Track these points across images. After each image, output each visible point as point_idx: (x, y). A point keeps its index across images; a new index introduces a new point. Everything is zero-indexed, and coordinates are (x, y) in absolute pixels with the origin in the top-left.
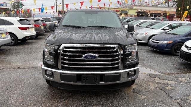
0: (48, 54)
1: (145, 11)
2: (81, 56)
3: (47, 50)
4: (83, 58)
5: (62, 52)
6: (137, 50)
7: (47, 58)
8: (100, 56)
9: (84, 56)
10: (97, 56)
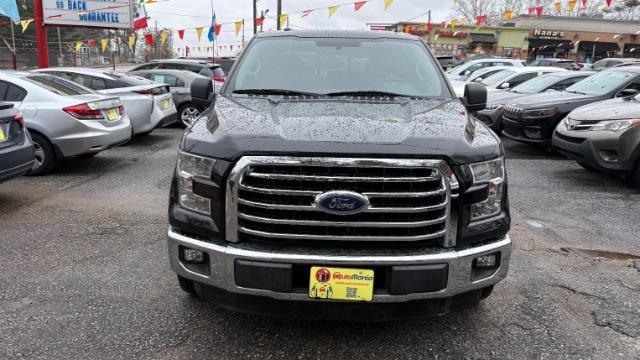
0: (189, 187)
1: (558, 35)
2: (310, 200)
3: (185, 174)
4: (314, 206)
5: (243, 183)
6: (506, 178)
7: (185, 202)
8: (375, 202)
9: (318, 198)
10: (366, 198)
